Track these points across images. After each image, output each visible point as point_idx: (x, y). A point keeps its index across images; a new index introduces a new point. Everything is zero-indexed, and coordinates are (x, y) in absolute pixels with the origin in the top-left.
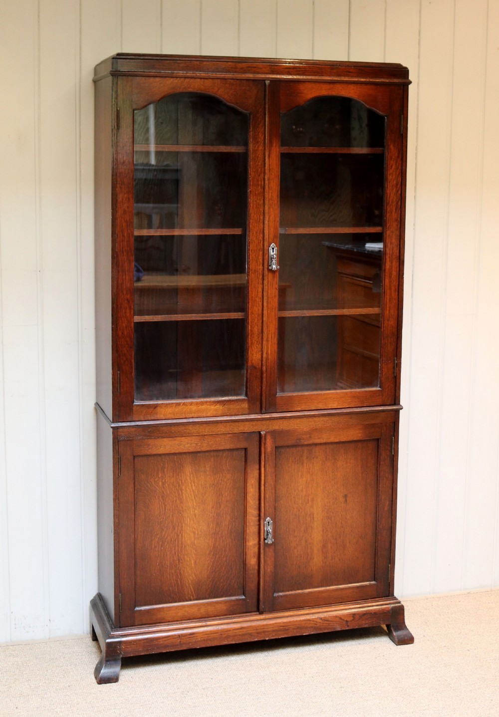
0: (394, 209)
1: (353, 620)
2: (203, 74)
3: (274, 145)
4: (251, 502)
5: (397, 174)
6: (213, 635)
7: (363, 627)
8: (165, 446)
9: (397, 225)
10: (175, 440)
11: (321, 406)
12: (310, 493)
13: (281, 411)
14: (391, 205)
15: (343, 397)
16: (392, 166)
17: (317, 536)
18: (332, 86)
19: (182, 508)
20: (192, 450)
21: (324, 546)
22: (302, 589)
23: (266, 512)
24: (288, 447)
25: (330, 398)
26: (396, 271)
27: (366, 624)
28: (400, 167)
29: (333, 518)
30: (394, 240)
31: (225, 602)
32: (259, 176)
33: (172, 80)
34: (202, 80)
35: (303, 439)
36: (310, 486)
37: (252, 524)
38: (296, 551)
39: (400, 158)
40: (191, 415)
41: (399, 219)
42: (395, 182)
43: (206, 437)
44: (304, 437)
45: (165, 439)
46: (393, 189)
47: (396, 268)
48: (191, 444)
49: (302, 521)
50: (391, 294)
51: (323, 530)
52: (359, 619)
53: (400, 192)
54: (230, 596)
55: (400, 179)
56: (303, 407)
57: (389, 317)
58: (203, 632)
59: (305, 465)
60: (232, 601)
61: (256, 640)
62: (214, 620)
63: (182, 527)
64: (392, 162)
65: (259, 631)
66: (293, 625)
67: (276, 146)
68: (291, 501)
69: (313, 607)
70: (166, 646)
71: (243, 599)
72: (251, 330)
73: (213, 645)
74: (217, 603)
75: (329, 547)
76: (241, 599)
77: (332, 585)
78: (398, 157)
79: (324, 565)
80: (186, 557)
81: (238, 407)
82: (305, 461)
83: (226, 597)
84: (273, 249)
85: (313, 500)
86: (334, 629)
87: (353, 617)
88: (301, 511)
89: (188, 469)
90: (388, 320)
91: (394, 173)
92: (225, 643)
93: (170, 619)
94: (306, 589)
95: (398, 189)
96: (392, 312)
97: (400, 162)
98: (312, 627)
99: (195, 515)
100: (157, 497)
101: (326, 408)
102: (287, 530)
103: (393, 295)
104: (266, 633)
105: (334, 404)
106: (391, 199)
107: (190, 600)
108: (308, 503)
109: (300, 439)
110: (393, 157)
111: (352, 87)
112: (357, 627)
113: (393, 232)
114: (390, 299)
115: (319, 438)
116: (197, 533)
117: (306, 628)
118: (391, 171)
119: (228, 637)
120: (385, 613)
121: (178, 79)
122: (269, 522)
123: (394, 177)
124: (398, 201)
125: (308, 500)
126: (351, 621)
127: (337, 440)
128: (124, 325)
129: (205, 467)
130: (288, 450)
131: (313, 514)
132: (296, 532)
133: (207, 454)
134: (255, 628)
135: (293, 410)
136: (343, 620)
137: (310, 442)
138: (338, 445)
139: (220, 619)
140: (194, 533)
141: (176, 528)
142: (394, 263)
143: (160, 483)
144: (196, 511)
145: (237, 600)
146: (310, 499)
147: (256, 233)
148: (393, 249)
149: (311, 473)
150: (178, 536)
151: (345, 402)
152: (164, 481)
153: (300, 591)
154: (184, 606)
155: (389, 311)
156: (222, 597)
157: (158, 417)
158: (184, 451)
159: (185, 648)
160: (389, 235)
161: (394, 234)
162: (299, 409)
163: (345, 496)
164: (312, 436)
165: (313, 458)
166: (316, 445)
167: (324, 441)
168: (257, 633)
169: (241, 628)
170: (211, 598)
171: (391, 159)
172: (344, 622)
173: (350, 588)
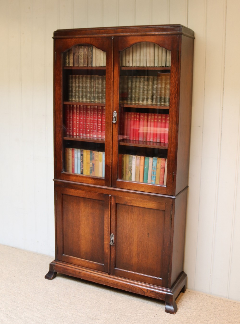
0: (174, 97)
1: (147, 292)
2: (86, 36)
3: (116, 66)
4: (106, 225)
5: (176, 80)
6: (87, 276)
7: (152, 297)
8: (73, 192)
9: (175, 106)
10: (76, 191)
11: (136, 189)
12: (132, 228)
13: (118, 187)
14: (172, 95)
15: (147, 187)
16: (173, 76)
17: (135, 248)
18: (142, 37)
19: (80, 220)
20: (82, 196)
21: (138, 254)
22: (128, 270)
23: (111, 231)
24: (122, 204)
25: (141, 186)
26: (175, 129)
27: (153, 296)
28: (177, 76)
29: (142, 242)
30: (173, 113)
31: (96, 264)
32: (109, 80)
33: (75, 39)
34: (86, 38)
35: (128, 203)
36: (132, 225)
37: (106, 234)
38: (125, 252)
39: (177, 72)
40: (82, 182)
41: (176, 103)
42: (174, 84)
43: (88, 192)
44: (128, 202)
45: (72, 189)
46: (173, 88)
47: (175, 127)
48: (82, 194)
49: (128, 240)
50: (171, 140)
51: (138, 247)
52: (150, 293)
53: (177, 89)
54: (99, 262)
55: (177, 83)
56: (128, 188)
57: (171, 151)
58: (84, 273)
59: (130, 215)
60: (98, 265)
61: (104, 284)
62: (90, 270)
63: (80, 227)
64: (173, 74)
65: (106, 281)
66: (120, 284)
67: (117, 66)
68: (123, 230)
69: (131, 280)
70: (70, 274)
71: (103, 266)
72: (106, 149)
73: (87, 280)
74: (92, 263)
75: (140, 256)
76: (102, 265)
77: (142, 273)
78: (176, 71)
79: (138, 263)
80: (81, 240)
81: (101, 182)
82: (130, 213)
83: (97, 262)
84: (115, 113)
85: (133, 231)
86: (138, 293)
87: (147, 291)
88: (128, 235)
89: (82, 204)
90: (170, 153)
91: (174, 79)
92: (92, 281)
93: (75, 263)
94: (130, 270)
95: (176, 87)
96: (172, 150)
97: (177, 74)
98: (128, 288)
99: (85, 224)
100: (71, 213)
101: (139, 190)
102: (122, 242)
103: (173, 141)
104: (109, 283)
105: (143, 189)
106: (172, 92)
107: (83, 259)
108: (131, 232)
109: (126, 202)
110: (173, 72)
111: (152, 37)
112: (149, 296)
113: (173, 109)
114: (171, 143)
115: (135, 204)
116: (85, 231)
117: (126, 288)
118: (172, 79)
119: (93, 279)
120: (162, 295)
121: (77, 39)
122: (112, 236)
123: (174, 81)
124: (176, 94)
125: (131, 231)
126: (146, 292)
127: (143, 206)
128: (58, 140)
129: (88, 205)
130: (122, 206)
131: (133, 238)
132: (125, 244)
133: (89, 199)
134: (105, 279)
135: (124, 188)
136: (143, 290)
137: (131, 204)
138: (145, 209)
139: (92, 271)
140: (84, 231)
141: (78, 228)
142: (173, 125)
143: (72, 207)
144: (85, 223)
145: (100, 265)
146: (132, 230)
147: (108, 106)
148: (173, 117)
149: (132, 219)
150: (78, 231)
151: (148, 190)
152: (73, 206)
153: (126, 271)
154: (80, 260)
155: (171, 148)
156: (95, 262)
157: (70, 180)
158: (80, 196)
159: (77, 277)
160: (171, 111)
161: (174, 110)
162: (126, 188)
163: (148, 234)
164: (132, 202)
165: (134, 212)
166: (135, 206)
167: (138, 206)
168: (105, 282)
169: (99, 277)
170: (91, 261)
171: (172, 72)
172: (143, 292)
173: (149, 277)
